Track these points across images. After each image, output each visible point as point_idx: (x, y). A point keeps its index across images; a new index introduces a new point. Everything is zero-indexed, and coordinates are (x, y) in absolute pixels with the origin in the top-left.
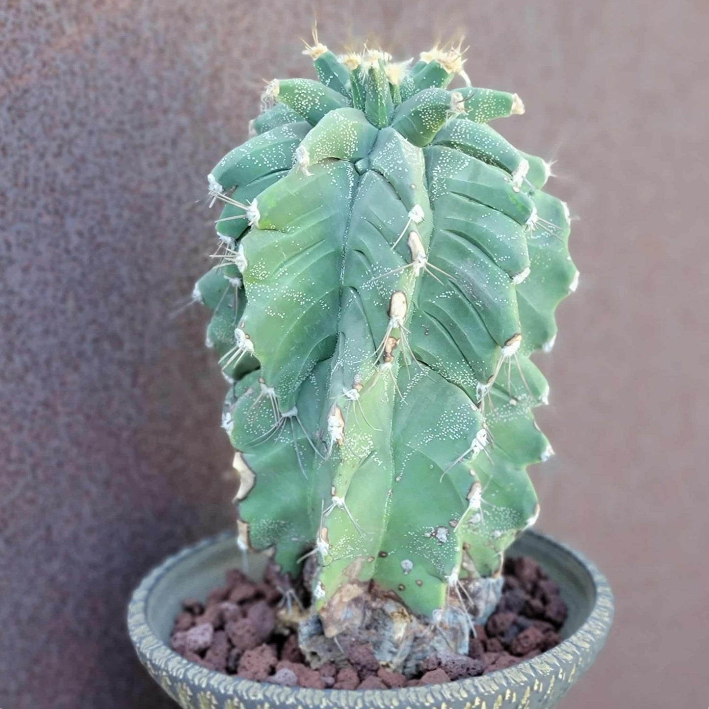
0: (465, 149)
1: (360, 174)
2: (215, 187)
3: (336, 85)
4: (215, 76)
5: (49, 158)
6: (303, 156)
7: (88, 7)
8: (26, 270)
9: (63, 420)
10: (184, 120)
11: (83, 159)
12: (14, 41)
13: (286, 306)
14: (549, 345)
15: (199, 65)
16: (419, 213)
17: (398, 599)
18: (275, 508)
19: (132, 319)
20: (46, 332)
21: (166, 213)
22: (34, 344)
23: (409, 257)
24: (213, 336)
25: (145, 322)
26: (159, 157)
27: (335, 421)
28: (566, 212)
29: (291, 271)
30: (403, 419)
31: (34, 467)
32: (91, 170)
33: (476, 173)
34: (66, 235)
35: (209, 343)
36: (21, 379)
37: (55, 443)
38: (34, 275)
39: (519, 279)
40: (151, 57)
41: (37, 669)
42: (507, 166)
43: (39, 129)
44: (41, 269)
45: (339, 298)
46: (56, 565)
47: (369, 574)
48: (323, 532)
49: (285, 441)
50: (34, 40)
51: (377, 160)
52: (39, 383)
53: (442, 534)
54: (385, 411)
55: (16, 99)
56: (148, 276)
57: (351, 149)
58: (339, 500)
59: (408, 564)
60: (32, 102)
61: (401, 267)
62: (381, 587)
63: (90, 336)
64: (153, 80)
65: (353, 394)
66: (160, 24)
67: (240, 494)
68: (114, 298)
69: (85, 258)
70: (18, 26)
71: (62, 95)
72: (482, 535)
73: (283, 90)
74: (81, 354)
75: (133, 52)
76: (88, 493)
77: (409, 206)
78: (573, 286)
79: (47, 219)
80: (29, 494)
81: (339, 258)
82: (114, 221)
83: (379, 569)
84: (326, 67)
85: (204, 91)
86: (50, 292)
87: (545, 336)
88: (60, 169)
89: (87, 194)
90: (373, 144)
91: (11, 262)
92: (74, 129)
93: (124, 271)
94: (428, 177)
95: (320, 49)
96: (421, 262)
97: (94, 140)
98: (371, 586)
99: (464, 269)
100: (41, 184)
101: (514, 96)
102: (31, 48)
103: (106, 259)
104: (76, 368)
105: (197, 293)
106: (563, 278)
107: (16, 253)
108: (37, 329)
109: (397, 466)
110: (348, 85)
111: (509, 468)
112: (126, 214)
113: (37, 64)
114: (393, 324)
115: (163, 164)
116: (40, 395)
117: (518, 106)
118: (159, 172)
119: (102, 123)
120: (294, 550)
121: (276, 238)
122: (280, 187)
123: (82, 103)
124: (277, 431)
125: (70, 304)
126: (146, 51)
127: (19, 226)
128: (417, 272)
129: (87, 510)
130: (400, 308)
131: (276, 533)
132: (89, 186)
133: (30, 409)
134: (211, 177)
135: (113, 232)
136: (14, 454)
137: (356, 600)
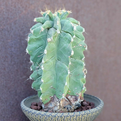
7: (27, 8)
12: (15, 13)
41: (13, 114)
43: (18, 26)
44: (17, 48)
46: (17, 97)
50: (18, 13)
60: (17, 22)
71: (22, 21)
75: (34, 15)
76: (23, 86)
79: (19, 41)
80: (13, 85)
86: (18, 52)
88: (21, 33)
91: (12, 47)
97: (27, 29)
100: (18, 35)
104: (22, 65)
108: (16, 58)
113: (19, 16)
116: (16, 68)
123: (25, 23)
125: (22, 54)
127: (14, 41)
133: (14, 71)
136: (11, 78)
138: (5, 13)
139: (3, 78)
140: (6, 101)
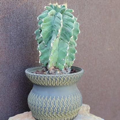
0: (67, 15)
1: (55, 17)
2: (38, 19)
3: (52, 8)
4: (36, 11)
5: (16, 19)
6: (49, 14)
7: (22, 1)
8: (13, 32)
9: (16, 52)
10: (32, 16)
11: (20, 19)
12: (13, 4)
13: (46, 32)
14: (77, 40)
15: (35, 9)
16: (62, 20)
17: (58, 69)
18: (44, 58)
19: (25, 40)
20: (15, 40)
21: (30, 27)
22: (13, 42)
23: (60, 25)
24: (37, 38)
25: (27, 40)
26: (29, 20)
27: (52, 44)
28: (79, 24)
29: (47, 28)
30: (59, 46)
31: (13, 57)
32: (21, 21)
33: (68, 17)
34: (18, 29)
35: (36, 39)
36: (12, 46)
37: (15, 55)
38: (14, 33)
39: (73, 29)
40: (29, 8)
41: (11, 84)
42: (72, 17)
43: (15, 15)
44: (15, 33)
45: (52, 32)
46: (14, 71)
47: (55, 66)
48: (50, 58)
49: (45, 49)
50: (15, 4)
51: (57, 15)
52: (14, 47)
53: (64, 60)
54: (57, 45)
55: (13, 11)
56: (27, 35)
57: (54, 14)
58: (52, 54)
59: (59, 64)
60: (15, 12)
61: (60, 26)
62: (56, 67)
63: (20, 42)
64: (29, 11)
65: (54, 41)
66: (30, 4)
67: (40, 56)
68: (23, 37)
69: (20, 32)
70: (14, 2)
71: (18, 11)
72: (68, 62)
73: (46, 7)
74: (19, 44)
75: (27, 7)
76: (19, 62)
77: (61, 20)
78: (79, 33)
79: (16, 26)
80: (12, 61)
81: (52, 27)
82: (24, 28)
83: (56, 65)
84: (51, 6)
85: (35, 13)
86: (16, 35)
87: (76, 39)
88: (17, 20)
89: (20, 24)
90: (57, 14)
91: (11, 31)
92: (19, 16)
93: (24, 34)
94: (63, 18)
95: (51, 4)
96: (62, 26)
97: (22, 17)
98: (55, 67)
99: (67, 28)
100: (15, 22)
101: (73, 10)
102: (15, 5)
103: (22, 32)
104: (18, 45)
105: (35, 32)
106: (78, 32)
107: (12, 30)
108: (14, 40)
109: (59, 51)
110: (54, 8)
111: (72, 54)
112: (25, 27)
113: (16, 7)
114: (59, 33)
115: (30, 21)
116: (14, 48)
117: (73, 11)
118: (29, 22)
119: (23, 15)
120: (46, 63)
121: (45, 23)
122: (46, 18)
123: (20, 13)
124: (44, 48)
125: (18, 37)
126: (28, 7)
127: (12, 27)
128: (61, 27)
129: (19, 64)
130: (59, 31)
131: (44, 61)
132: (21, 23)
133: (12, 50)
134: (38, 18)
135: (24, 29)
136: (10, 56)
137: (53, 69)
138: (5, 4)
139: (4, 56)
140: (7, 74)
